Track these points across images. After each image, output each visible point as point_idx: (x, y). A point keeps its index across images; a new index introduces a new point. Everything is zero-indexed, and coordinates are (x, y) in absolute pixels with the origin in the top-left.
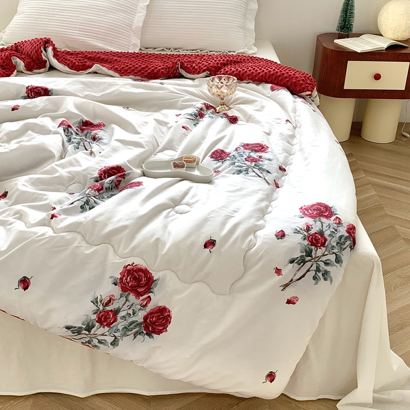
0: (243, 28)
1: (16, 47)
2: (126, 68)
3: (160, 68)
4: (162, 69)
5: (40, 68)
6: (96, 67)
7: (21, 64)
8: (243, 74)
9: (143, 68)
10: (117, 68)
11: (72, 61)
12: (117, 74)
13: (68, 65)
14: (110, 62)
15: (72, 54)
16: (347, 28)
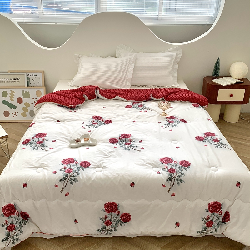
0: (173, 76)
1: (82, 89)
2: (129, 97)
3: (143, 96)
4: (144, 97)
5: (94, 98)
6: (117, 97)
7: (86, 97)
8: (178, 98)
9: (136, 97)
10: (125, 97)
11: (106, 95)
12: (125, 100)
13: (105, 97)
14: (121, 94)
15: (104, 91)
16: (217, 75)
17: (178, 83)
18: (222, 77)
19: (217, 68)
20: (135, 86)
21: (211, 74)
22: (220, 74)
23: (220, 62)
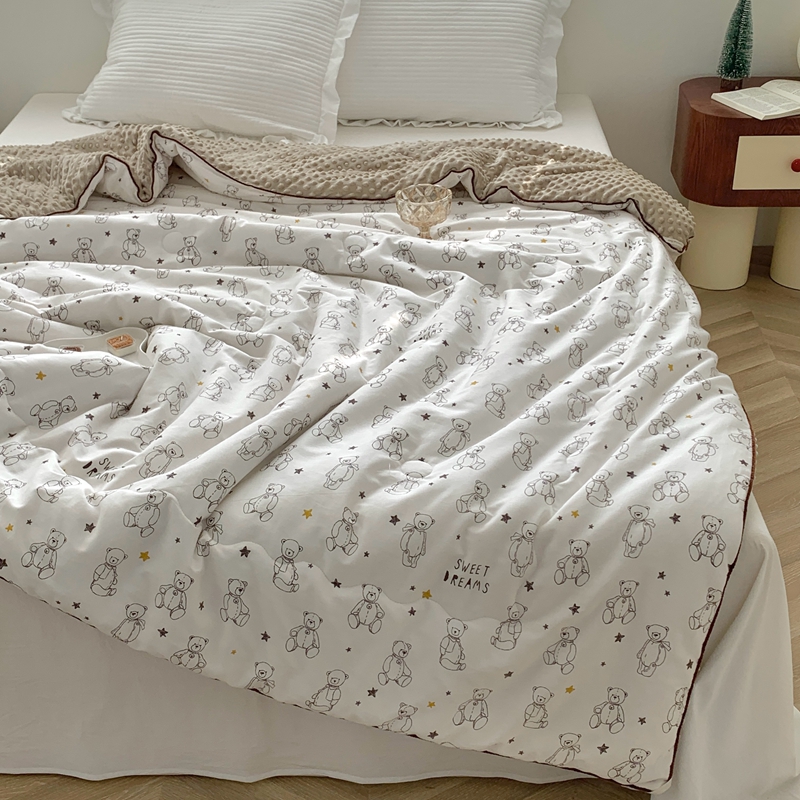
0: (535, 76)
16: (739, 69)
17: (558, 107)
18: (759, 82)
19: (737, 38)
20: (366, 121)
21: (711, 64)
22: (754, 69)
23: (753, 11)
